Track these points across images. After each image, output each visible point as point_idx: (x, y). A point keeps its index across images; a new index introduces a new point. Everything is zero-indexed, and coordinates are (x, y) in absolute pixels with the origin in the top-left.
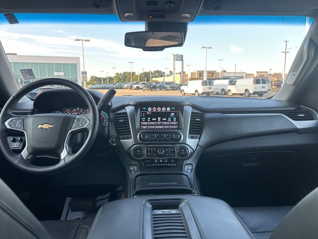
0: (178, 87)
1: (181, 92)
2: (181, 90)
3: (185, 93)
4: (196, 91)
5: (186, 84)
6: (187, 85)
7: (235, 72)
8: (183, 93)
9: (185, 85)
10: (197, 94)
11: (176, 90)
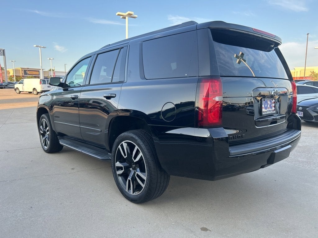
0: (6, 85)
1: (15, 90)
2: (15, 88)
3: (20, 92)
4: (34, 89)
5: (21, 82)
6: (23, 83)
7: (65, 71)
8: (17, 91)
9: (19, 83)
10: (35, 92)
11: (4, 88)
